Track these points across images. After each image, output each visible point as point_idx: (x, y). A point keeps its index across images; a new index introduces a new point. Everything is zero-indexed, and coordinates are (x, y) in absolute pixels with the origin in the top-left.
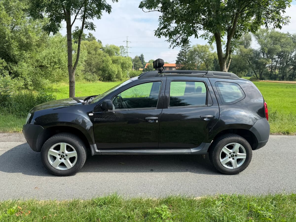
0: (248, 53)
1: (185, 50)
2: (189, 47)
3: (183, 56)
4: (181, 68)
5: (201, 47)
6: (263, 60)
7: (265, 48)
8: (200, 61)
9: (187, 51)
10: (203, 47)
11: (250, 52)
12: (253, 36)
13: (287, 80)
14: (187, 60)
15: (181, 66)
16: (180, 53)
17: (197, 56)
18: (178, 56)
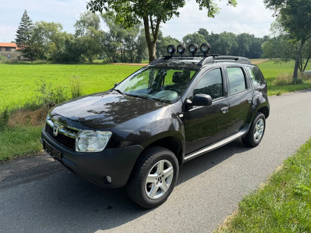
0: (99, 35)
1: (26, 27)
2: (31, 23)
3: (24, 34)
4: (25, 49)
5: (47, 24)
6: (115, 43)
7: (114, 31)
8: (49, 41)
9: (28, 27)
10: (49, 24)
11: (101, 34)
12: (101, 17)
13: (135, 63)
14: (31, 39)
15: (24, 46)
16: (19, 29)
17: (43, 35)
18: (17, 34)
